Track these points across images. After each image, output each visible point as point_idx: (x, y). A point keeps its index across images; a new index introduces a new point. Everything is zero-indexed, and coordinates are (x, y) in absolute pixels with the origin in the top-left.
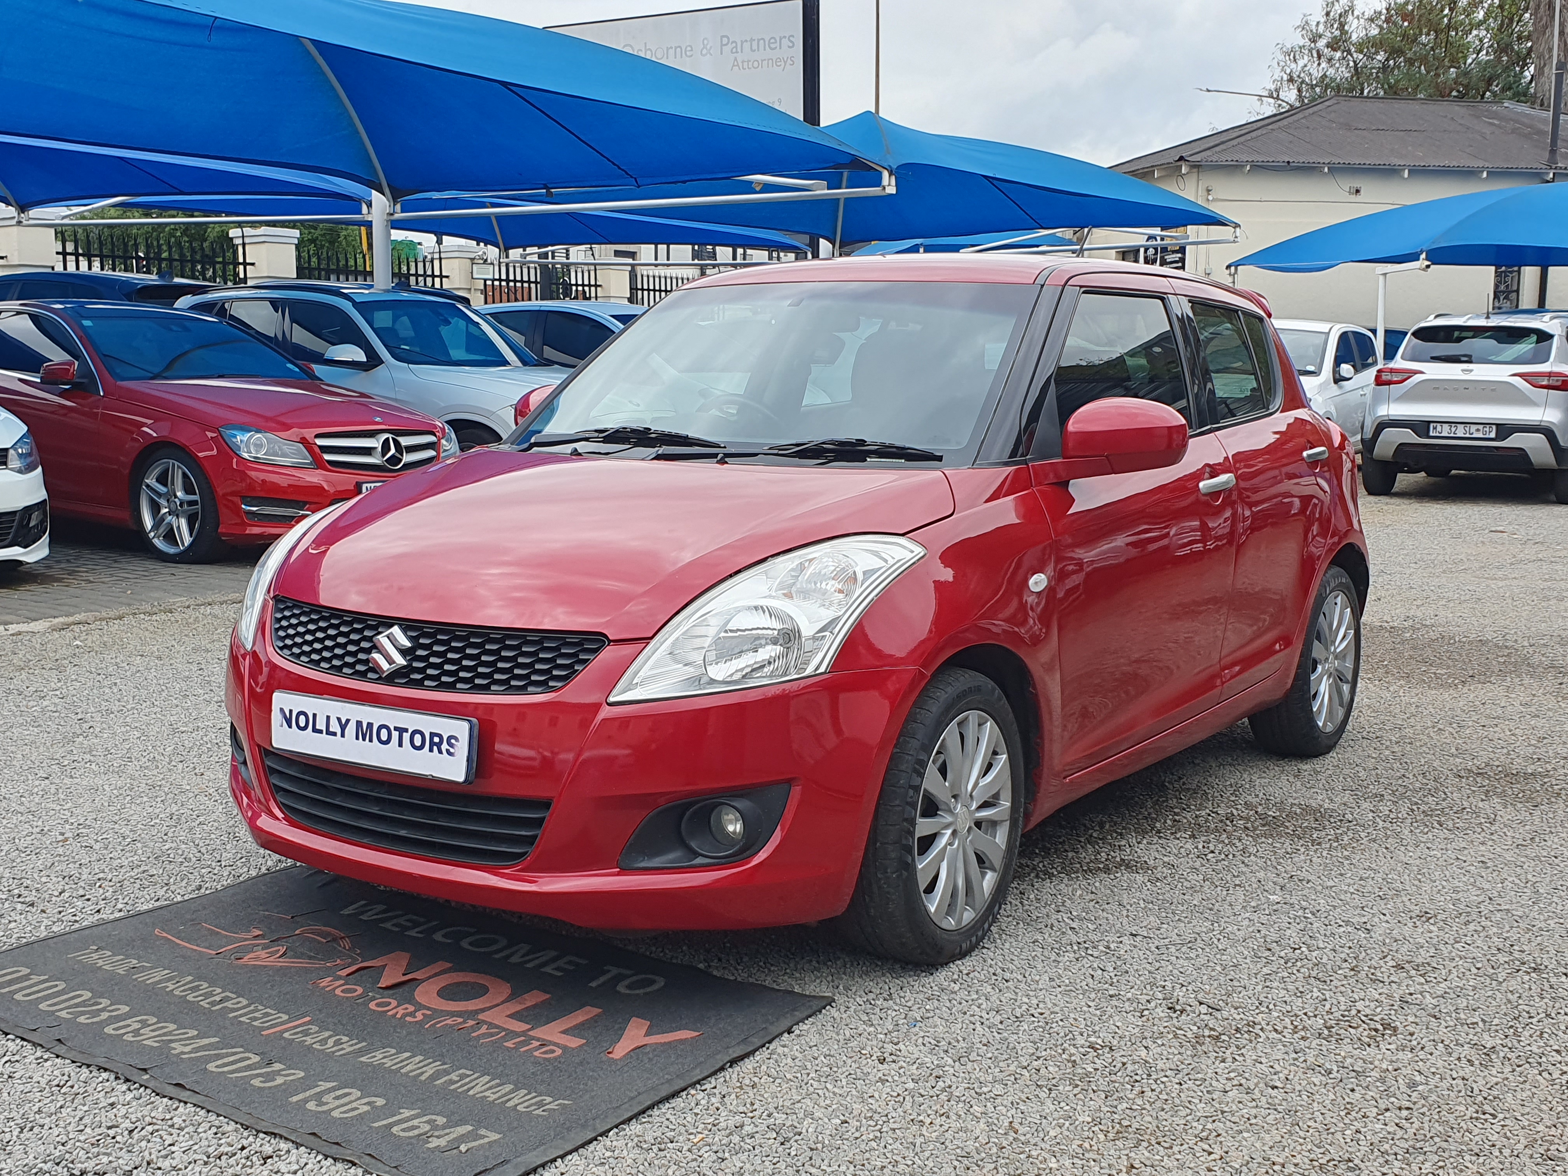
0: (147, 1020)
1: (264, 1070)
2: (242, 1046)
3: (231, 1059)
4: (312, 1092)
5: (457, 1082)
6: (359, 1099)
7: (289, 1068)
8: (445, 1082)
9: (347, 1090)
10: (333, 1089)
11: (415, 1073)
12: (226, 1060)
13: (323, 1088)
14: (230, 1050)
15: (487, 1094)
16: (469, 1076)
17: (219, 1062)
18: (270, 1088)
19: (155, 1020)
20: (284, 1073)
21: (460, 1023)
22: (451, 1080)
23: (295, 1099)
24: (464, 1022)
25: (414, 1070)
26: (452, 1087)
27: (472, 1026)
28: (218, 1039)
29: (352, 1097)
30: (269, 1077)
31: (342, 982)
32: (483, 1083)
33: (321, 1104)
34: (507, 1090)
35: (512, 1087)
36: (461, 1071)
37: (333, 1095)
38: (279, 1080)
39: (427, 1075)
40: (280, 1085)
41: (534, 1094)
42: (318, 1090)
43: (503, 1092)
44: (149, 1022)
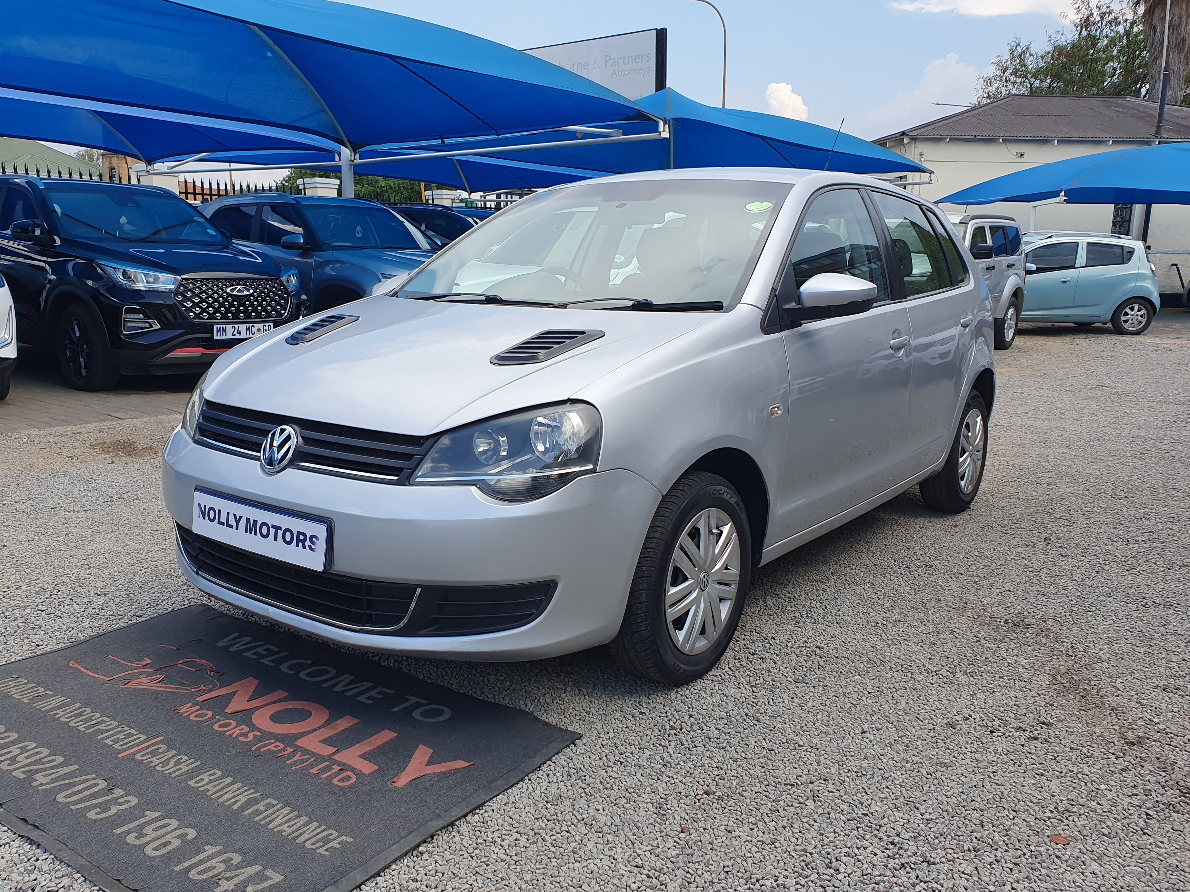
0: (27, 746)
1: (105, 798)
2: (95, 772)
3: (81, 787)
4: (137, 823)
5: (263, 812)
6: (175, 829)
7: (128, 794)
8: (252, 813)
9: (167, 821)
10: (157, 819)
11: (229, 802)
12: (76, 789)
13: (147, 819)
14: (83, 778)
15: (284, 827)
16: (274, 806)
17: (70, 791)
18: (101, 819)
19: (34, 745)
20: (120, 800)
21: (280, 751)
22: (257, 810)
23: (119, 831)
24: (284, 750)
25: (230, 799)
26: (257, 818)
27: (289, 754)
28: (77, 767)
29: (169, 829)
30: (105, 807)
31: (198, 707)
32: (284, 814)
33: (141, 835)
34: (302, 823)
35: (307, 819)
36: (268, 801)
37: (153, 826)
38: (114, 810)
39: (239, 804)
40: (111, 816)
41: (324, 827)
42: (143, 820)
43: (298, 825)
44: (28, 748)
